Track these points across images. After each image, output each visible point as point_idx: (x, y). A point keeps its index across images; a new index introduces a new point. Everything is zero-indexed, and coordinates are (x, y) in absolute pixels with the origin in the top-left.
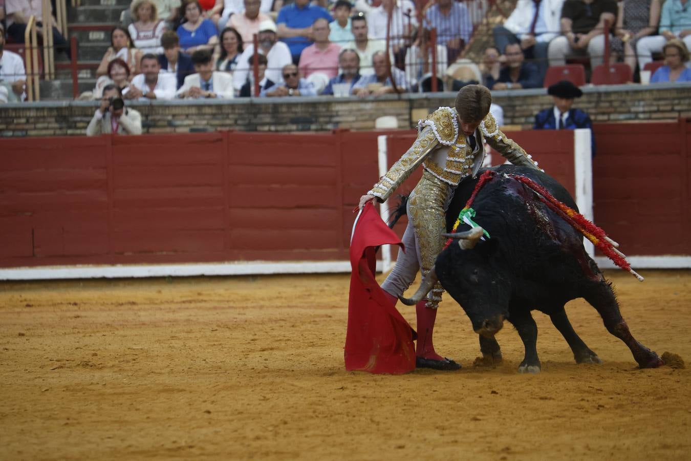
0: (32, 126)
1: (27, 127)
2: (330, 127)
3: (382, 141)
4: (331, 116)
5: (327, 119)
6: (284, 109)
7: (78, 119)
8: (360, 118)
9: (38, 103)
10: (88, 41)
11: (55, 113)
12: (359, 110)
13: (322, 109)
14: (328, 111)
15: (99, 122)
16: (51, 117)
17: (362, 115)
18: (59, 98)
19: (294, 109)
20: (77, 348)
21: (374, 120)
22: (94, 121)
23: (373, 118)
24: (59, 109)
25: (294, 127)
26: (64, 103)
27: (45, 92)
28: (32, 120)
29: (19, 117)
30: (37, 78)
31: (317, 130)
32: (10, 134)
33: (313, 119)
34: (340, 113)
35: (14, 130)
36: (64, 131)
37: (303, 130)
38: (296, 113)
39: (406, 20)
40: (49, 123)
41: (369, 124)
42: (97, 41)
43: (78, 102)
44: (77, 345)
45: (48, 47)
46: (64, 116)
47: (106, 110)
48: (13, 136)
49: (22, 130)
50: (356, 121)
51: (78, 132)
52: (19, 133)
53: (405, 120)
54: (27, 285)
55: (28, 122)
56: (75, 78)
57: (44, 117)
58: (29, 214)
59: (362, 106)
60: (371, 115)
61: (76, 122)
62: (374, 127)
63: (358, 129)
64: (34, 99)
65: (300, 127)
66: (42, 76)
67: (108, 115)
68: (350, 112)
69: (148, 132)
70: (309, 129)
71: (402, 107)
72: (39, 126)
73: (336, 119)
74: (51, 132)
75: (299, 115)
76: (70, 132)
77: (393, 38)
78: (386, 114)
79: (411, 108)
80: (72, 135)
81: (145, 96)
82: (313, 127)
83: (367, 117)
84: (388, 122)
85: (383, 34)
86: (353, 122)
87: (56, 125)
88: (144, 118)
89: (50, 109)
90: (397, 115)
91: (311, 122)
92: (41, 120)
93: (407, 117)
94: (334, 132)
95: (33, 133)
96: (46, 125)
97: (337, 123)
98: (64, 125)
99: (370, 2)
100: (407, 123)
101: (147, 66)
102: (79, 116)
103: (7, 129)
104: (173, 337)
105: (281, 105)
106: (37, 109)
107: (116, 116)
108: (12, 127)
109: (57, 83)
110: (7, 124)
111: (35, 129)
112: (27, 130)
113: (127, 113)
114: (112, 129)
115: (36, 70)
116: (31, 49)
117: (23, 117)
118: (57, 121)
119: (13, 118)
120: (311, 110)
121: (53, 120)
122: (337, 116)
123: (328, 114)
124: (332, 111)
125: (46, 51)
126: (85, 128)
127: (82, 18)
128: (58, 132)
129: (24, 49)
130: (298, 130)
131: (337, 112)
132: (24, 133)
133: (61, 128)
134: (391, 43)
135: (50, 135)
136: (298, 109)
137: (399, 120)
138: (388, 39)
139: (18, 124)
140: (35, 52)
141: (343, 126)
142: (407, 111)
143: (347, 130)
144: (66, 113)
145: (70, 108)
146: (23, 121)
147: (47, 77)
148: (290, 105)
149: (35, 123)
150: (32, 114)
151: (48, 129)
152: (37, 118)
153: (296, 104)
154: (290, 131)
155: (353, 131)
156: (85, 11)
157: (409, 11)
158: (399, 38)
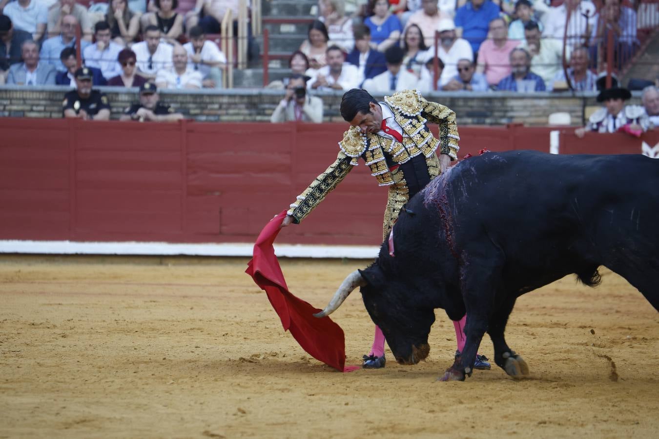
0: (224, 112)
1: (219, 112)
2: (504, 121)
3: (554, 137)
4: (506, 111)
5: (501, 114)
6: (461, 103)
7: (267, 106)
8: (534, 114)
9: (232, 90)
10: (280, 33)
11: (245, 100)
12: (534, 106)
13: (497, 104)
14: (503, 106)
15: (284, 110)
16: (242, 103)
17: (536, 111)
18: (250, 87)
19: (470, 103)
20: (258, 322)
21: (548, 116)
22: (279, 109)
23: (547, 114)
24: (250, 96)
25: (469, 120)
26: (255, 91)
27: (238, 80)
28: (224, 106)
29: (212, 103)
30: (231, 67)
31: (491, 124)
32: (204, 118)
33: (489, 113)
34: (515, 108)
35: (208, 115)
36: (253, 118)
37: (478, 123)
38: (471, 107)
39: (584, 19)
40: (240, 109)
41: (543, 120)
42: (288, 33)
43: (267, 90)
44: (258, 318)
45: (243, 38)
46: (254, 103)
47: (290, 99)
48: (206, 121)
49: (215, 115)
50: (530, 116)
51: (266, 118)
52: (212, 118)
53: (577, 117)
54: (214, 261)
55: (220, 108)
56: (266, 68)
57: (235, 104)
58: (217, 194)
59: (536, 102)
60: (545, 111)
61: (264, 109)
62: (547, 123)
63: (531, 124)
64: (227, 86)
65: (475, 120)
66: (236, 65)
67: (293, 103)
68: (525, 107)
69: (331, 121)
70: (484, 123)
71: (576, 104)
72: (231, 111)
73: (510, 114)
74: (241, 118)
75: (475, 109)
76: (259, 118)
77: (571, 37)
78: (559, 110)
79: (584, 106)
80: (261, 121)
81: (330, 87)
82: (488, 121)
83: (540, 113)
84: (562, 119)
85: (561, 33)
86: (527, 117)
87: (246, 112)
88: (327, 107)
89: (242, 96)
90: (571, 112)
91: (486, 116)
92: (233, 106)
93: (580, 114)
94: (508, 126)
95: (224, 118)
96: (236, 111)
97: (512, 118)
98: (254, 112)
99: (548, 2)
100: (580, 120)
101: (332, 58)
102: (267, 103)
103: (201, 114)
104: (347, 315)
105: (458, 99)
106: (231, 96)
107: (300, 104)
108: (206, 112)
109: (249, 72)
110: (203, 109)
111: (227, 114)
112: (219, 115)
113: (310, 102)
114: (296, 116)
115: (231, 59)
116: (227, 38)
117: (216, 103)
118: (247, 108)
119: (207, 103)
120: (486, 104)
121: (243, 106)
122: (512, 110)
123: (503, 109)
124: (507, 106)
125: (240, 42)
126: (271, 115)
127: (275, 11)
128: (248, 118)
129: (221, 39)
130: (473, 123)
131: (512, 107)
132: (216, 118)
133: (250, 115)
134: (568, 42)
135: (241, 121)
136: (474, 103)
137: (572, 117)
138: (566, 38)
139: (212, 109)
140: (231, 42)
141: (517, 121)
142: (579, 109)
143: (521, 125)
144: (256, 100)
145: (260, 96)
146: (216, 106)
147: (240, 67)
148: (466, 99)
149: (227, 109)
150: (225, 100)
151: (239, 115)
152: (230, 105)
153: (472, 99)
154: (465, 124)
155: (526, 126)
156: (278, 5)
157: (588, 11)
158: (575, 37)
